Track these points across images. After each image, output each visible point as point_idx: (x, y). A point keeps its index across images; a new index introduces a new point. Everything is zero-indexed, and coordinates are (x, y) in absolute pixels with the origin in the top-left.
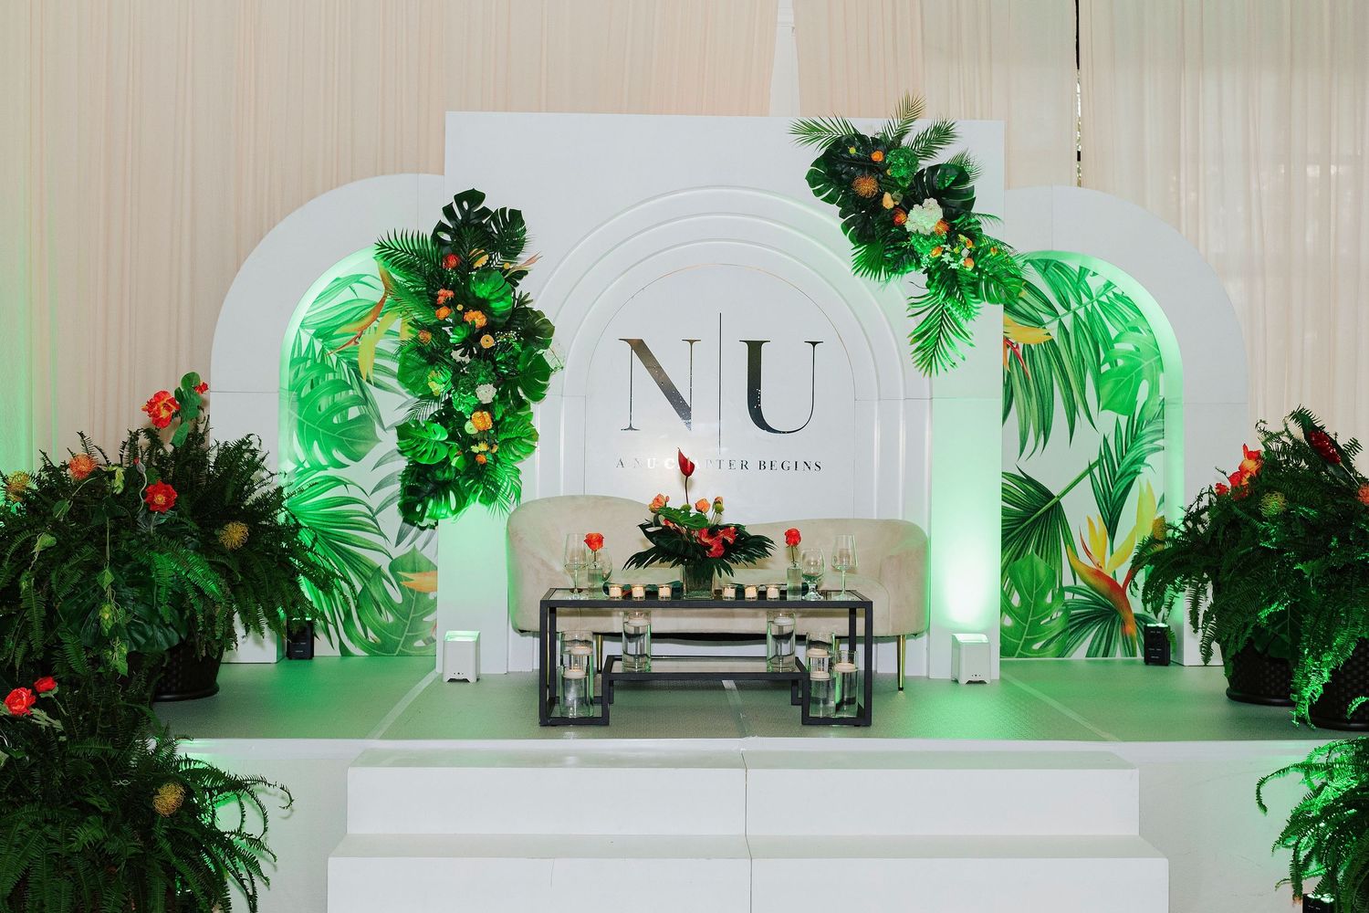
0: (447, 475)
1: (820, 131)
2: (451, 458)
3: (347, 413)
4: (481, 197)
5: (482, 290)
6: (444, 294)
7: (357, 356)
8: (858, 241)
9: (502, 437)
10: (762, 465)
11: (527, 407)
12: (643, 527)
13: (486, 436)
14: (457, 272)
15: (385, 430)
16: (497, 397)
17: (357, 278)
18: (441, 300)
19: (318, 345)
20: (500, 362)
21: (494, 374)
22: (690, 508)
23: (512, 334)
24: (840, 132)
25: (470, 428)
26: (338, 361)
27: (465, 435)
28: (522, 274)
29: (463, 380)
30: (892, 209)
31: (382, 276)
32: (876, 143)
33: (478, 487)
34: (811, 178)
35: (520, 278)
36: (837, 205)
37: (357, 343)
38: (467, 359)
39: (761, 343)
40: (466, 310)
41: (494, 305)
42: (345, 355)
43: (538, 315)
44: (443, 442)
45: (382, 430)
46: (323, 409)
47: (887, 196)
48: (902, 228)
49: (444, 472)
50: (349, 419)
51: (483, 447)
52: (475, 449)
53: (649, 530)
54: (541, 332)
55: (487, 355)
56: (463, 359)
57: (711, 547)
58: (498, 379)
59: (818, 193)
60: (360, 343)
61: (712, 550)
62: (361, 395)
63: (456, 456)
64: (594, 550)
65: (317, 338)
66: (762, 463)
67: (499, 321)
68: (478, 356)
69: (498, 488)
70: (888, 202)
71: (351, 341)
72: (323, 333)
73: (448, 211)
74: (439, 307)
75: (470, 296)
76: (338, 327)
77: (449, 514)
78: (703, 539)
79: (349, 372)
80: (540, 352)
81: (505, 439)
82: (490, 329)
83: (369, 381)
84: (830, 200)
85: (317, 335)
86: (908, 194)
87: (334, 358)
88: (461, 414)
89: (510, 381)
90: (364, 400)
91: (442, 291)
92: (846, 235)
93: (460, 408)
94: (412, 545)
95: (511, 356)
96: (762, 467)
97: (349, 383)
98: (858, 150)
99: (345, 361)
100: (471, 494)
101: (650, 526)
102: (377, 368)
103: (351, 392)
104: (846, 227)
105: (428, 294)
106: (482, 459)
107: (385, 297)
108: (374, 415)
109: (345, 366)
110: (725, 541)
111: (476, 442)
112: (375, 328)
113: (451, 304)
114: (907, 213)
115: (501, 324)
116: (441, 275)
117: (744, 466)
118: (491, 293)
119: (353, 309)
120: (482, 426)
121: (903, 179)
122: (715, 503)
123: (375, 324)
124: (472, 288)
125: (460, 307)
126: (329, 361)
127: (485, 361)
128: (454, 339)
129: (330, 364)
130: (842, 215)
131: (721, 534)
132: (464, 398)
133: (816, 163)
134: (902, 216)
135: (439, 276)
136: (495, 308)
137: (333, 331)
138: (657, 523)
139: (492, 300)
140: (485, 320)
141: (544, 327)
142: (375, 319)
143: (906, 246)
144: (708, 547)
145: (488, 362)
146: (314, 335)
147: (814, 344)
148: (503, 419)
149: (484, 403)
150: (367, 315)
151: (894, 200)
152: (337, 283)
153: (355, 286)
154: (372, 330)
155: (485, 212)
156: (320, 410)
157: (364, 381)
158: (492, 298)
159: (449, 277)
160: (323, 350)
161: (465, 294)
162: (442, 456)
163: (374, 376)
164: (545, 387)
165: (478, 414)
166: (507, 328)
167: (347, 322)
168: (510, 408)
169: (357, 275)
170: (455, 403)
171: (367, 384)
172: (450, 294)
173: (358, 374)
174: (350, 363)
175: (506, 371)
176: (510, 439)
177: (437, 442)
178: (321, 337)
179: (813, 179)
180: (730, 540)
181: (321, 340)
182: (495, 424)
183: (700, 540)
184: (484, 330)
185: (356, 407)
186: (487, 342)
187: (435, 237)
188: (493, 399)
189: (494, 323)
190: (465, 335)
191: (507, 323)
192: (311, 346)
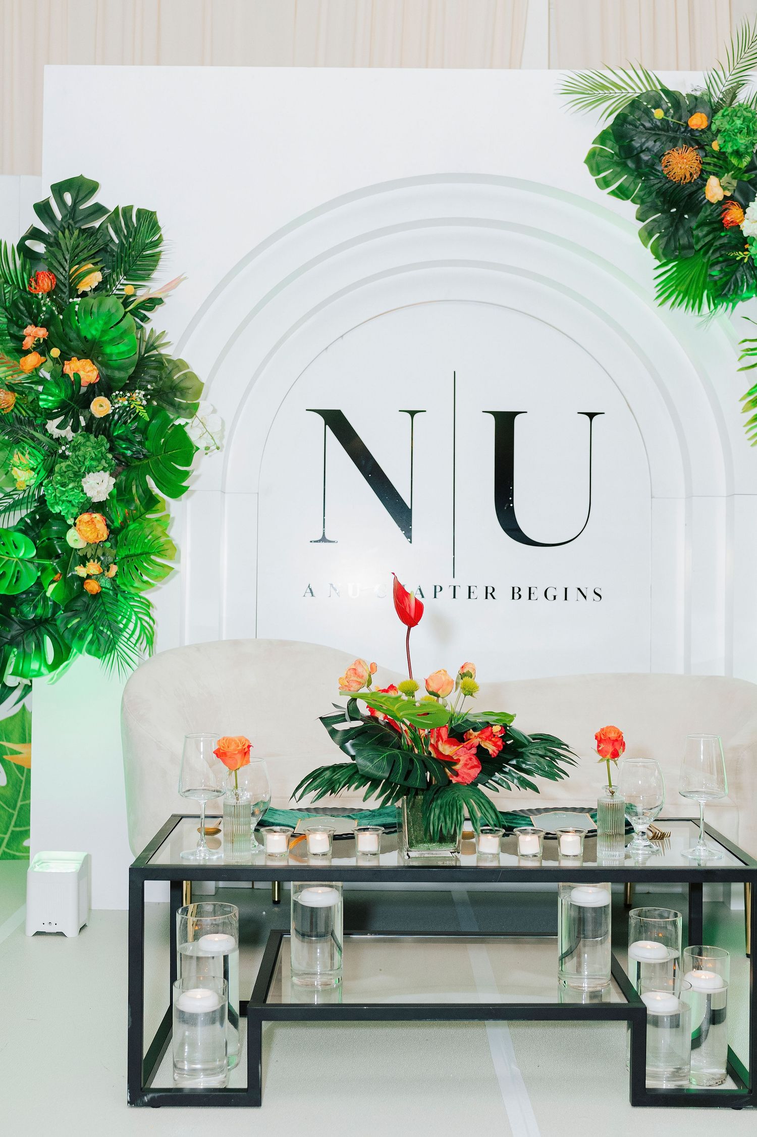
0: (39, 611)
1: (607, 88)
2: (45, 584)
4: (93, 188)
5: (90, 325)
6: (33, 333)
8: (665, 255)
9: (123, 553)
10: (515, 593)
11: (159, 506)
12: (326, 721)
13: (99, 552)
14: (52, 300)
16: (115, 492)
18: (28, 343)
20: (119, 437)
21: (110, 456)
22: (416, 688)
23: (139, 394)
24: (637, 88)
25: (75, 539)
27: (70, 551)
28: (153, 303)
29: (61, 466)
30: (720, 203)
32: (696, 103)
33: (85, 631)
34: (594, 162)
35: (150, 309)
36: (633, 201)
39: (515, 414)
40: (65, 357)
41: (109, 349)
43: (179, 365)
44: (31, 561)
47: (713, 181)
48: (737, 229)
49: (35, 607)
51: (93, 568)
52: (81, 571)
53: (340, 727)
54: (183, 392)
55: (99, 427)
56: (63, 433)
57: (457, 762)
58: (117, 465)
59: (604, 183)
61: (457, 767)
63: (53, 582)
64: (234, 769)
66: (516, 590)
67: (118, 374)
68: (88, 429)
69: (118, 632)
70: (714, 190)
73: (43, 209)
74: (27, 352)
75: (73, 335)
77: (44, 670)
78: (441, 748)
80: (180, 421)
81: (127, 556)
82: (104, 387)
84: (622, 193)
86: (746, 177)
88: (60, 518)
89: (136, 467)
91: (30, 330)
92: (646, 246)
93: (56, 509)
94: (20, 704)
95: (137, 430)
96: (516, 596)
98: (666, 112)
100: (76, 639)
101: (341, 718)
104: (648, 233)
105: (10, 335)
106: (92, 587)
110: (481, 752)
111: (84, 560)
113: (43, 348)
114: (744, 207)
115: (120, 380)
116: (28, 305)
117: (489, 593)
118: (104, 332)
120: (92, 538)
121: (738, 154)
122: (463, 675)
124: (75, 323)
125: (55, 352)
127: (96, 437)
128: (47, 402)
130: (641, 218)
131: (475, 738)
132: (63, 493)
133: (602, 138)
134: (734, 213)
135: (25, 305)
136: (111, 355)
138: (353, 713)
139: (105, 342)
140: (95, 373)
141: (187, 384)
143: (743, 259)
144: (450, 762)
145: (101, 437)
147: (591, 416)
148: (124, 525)
149: (95, 500)
151: (724, 188)
155: (99, 210)
158: (106, 338)
159: (39, 307)
161: (66, 335)
162: (28, 582)
164: (186, 474)
165: (85, 517)
166: (129, 386)
168: (136, 509)
170: (49, 499)
172: (42, 333)
175: (129, 453)
176: (135, 555)
177: (21, 560)
179: (595, 162)
180: (491, 748)
182: (113, 532)
183: (436, 749)
184: (94, 390)
186: (100, 407)
187: (22, 249)
188: (110, 494)
189: (110, 379)
190: (63, 396)
191: (130, 378)
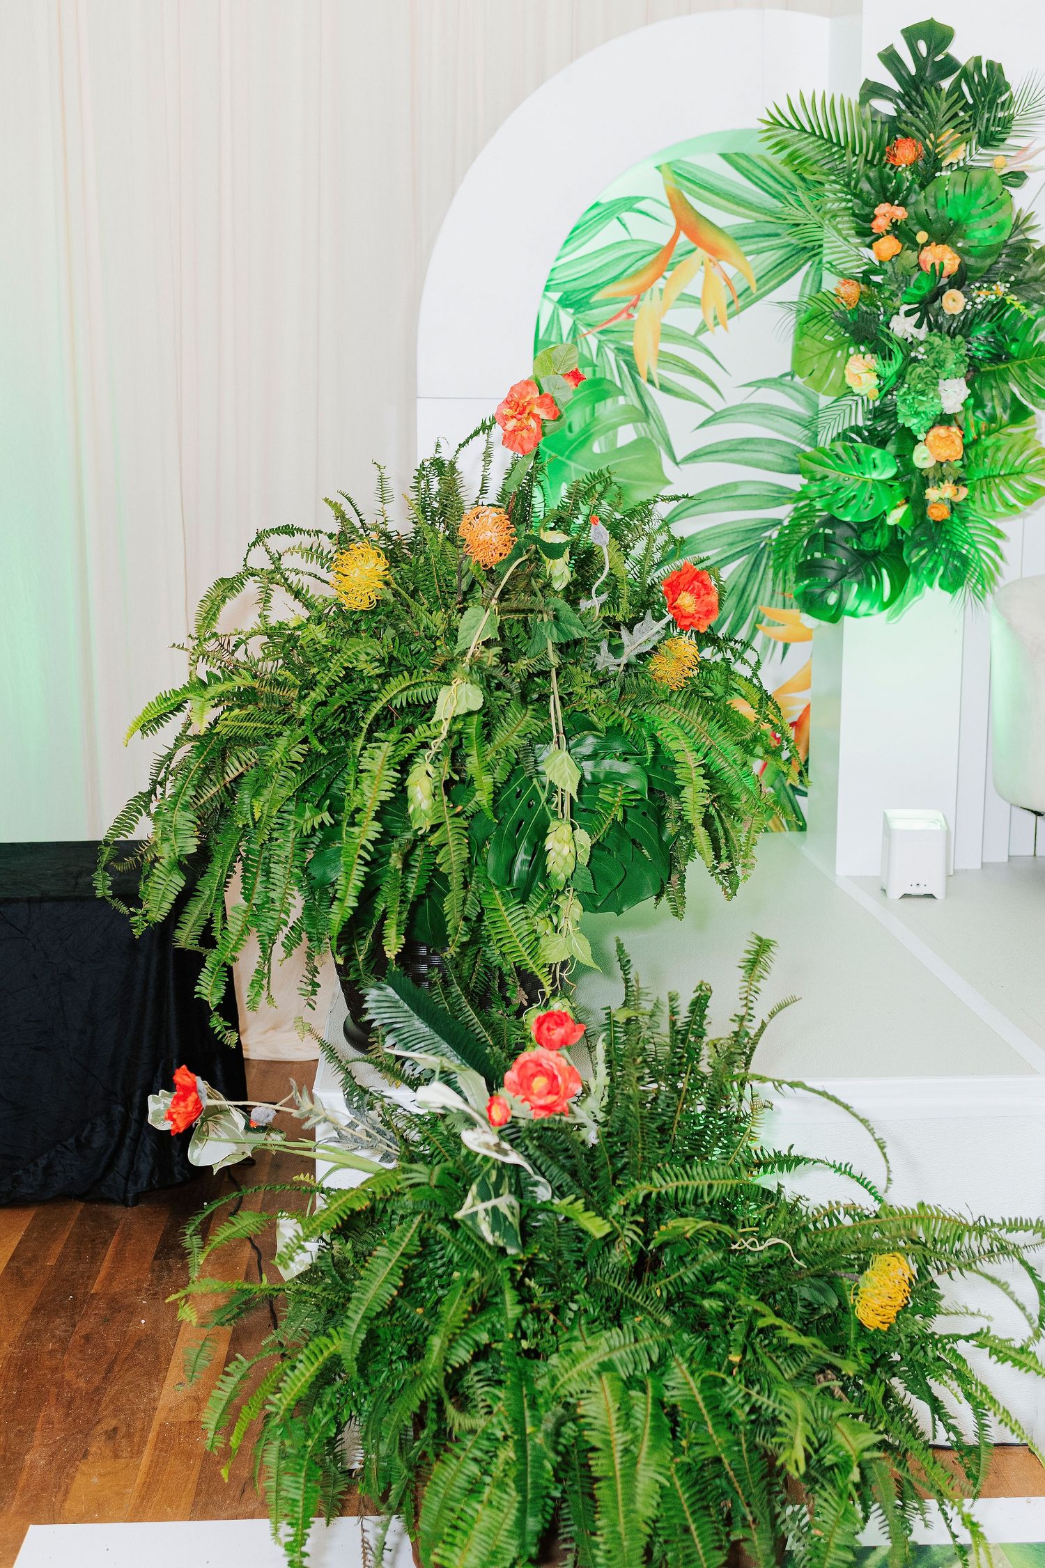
0: (880, 540)
2: (888, 511)
3: (616, 436)
4: (944, 35)
6: (886, 213)
7: (631, 339)
9: (978, 472)
14: (915, 172)
15: (677, 464)
16: (970, 401)
17: (628, 203)
18: (883, 224)
19: (566, 319)
21: (967, 360)
25: (922, 457)
26: (599, 348)
27: (915, 469)
28: (1018, 177)
29: (919, 370)
31: (670, 198)
33: (935, 563)
35: (1016, 185)
37: (630, 316)
38: (922, 334)
41: (974, 234)
42: (611, 336)
44: (883, 482)
45: (673, 464)
46: (576, 429)
49: (875, 535)
50: (619, 445)
51: (947, 492)
52: (929, 494)
56: (917, 333)
58: (972, 370)
60: (636, 315)
62: (638, 405)
63: (897, 507)
65: (565, 306)
67: (978, 263)
69: (968, 564)
71: (622, 312)
72: (574, 298)
74: (877, 237)
76: (598, 287)
77: (879, 607)
79: (618, 366)
81: (986, 477)
82: (962, 278)
83: (651, 382)
85: (565, 302)
87: (593, 341)
88: (909, 432)
90: (645, 413)
91: (884, 209)
93: (909, 421)
97: (618, 384)
99: (612, 346)
102: (666, 359)
103: (621, 400)
105: (854, 214)
106: (942, 511)
107: (675, 237)
108: (660, 439)
109: (611, 355)
111: (931, 482)
112: (661, 290)
115: (980, 269)
116: (883, 179)
119: (624, 257)
120: (944, 453)
123: (660, 283)
125: (923, 238)
126: (585, 345)
129: (586, 353)
135: (879, 179)
136: (972, 239)
137: (591, 295)
140: (957, 261)
142: (660, 275)
146: (559, 302)
148: (978, 440)
149: (949, 411)
150: (646, 268)
152: (594, 212)
153: (627, 216)
154: (656, 293)
156: (570, 430)
157: (643, 381)
159: (900, 181)
160: (574, 330)
162: (871, 506)
163: (658, 373)
165: (939, 430)
166: (987, 277)
167: (615, 279)
169: (629, 198)
171: (648, 386)
172: (901, 213)
173: (632, 367)
174: (620, 350)
176: (989, 476)
177: (875, 482)
178: (570, 306)
181: (571, 311)
182: (967, 448)
184: (951, 282)
185: (630, 426)
186: (954, 303)
188: (964, 405)
189: (970, 267)
190: (927, 289)
191: (990, 267)
192: (555, 319)
